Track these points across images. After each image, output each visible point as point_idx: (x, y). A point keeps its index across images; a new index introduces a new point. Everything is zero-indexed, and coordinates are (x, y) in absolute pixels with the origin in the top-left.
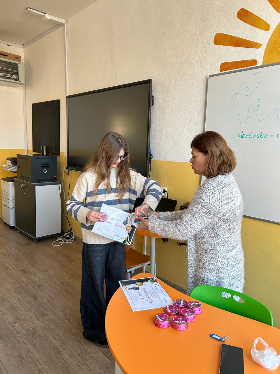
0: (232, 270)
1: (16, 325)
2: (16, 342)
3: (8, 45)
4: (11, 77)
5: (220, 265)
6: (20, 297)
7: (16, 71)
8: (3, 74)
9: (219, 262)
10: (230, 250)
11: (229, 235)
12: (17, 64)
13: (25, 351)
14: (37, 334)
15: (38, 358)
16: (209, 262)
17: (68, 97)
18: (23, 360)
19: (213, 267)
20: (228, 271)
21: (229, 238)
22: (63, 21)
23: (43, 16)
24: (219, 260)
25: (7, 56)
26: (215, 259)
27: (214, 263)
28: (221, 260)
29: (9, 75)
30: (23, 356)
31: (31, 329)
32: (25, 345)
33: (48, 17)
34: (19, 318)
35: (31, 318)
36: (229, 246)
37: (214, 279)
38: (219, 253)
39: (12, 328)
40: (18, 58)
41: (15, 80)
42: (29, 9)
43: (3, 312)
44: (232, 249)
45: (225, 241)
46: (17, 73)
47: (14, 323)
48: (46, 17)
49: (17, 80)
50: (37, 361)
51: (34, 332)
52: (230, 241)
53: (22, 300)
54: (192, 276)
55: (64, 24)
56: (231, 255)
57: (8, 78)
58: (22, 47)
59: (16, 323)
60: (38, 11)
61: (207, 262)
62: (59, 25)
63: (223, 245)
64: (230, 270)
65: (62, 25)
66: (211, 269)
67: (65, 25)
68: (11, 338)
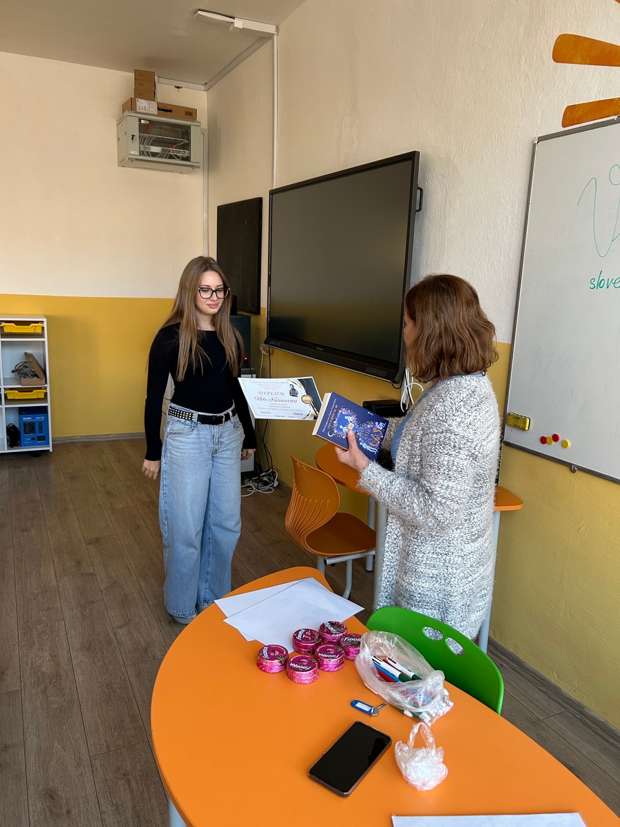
0: (470, 579)
1: (121, 632)
2: (111, 661)
3: (178, 87)
4: (178, 154)
5: (449, 568)
6: (143, 584)
7: (186, 141)
8: (163, 150)
9: (447, 561)
10: (473, 537)
11: (477, 509)
12: (188, 127)
13: (121, 678)
14: (150, 655)
15: (137, 695)
16: (428, 562)
17: (272, 193)
18: (112, 694)
19: (435, 572)
20: (463, 581)
21: (475, 514)
22: (270, 29)
23: (228, 22)
24: (448, 558)
25: (171, 111)
26: (440, 557)
27: (438, 563)
28: (452, 558)
29: (173, 151)
30: (114, 686)
31: (143, 643)
32: (123, 669)
33: (239, 23)
34: (130, 621)
35: (150, 624)
36: (472, 530)
37: (435, 594)
38: (449, 543)
39: (112, 636)
40: (190, 113)
41: (183, 159)
42: (200, 12)
43: (107, 605)
44: (476, 536)
45: (466, 520)
46: (187, 146)
47: (118, 628)
48: (235, 25)
49: (188, 159)
50: (134, 700)
51: (146, 650)
52: (476, 520)
53: (144, 589)
54: (388, 583)
55: (273, 35)
56: (473, 548)
57: (171, 157)
58: (203, 87)
59: (121, 627)
60: (219, 14)
61: (424, 562)
62: (265, 38)
63: (461, 527)
64: (467, 578)
65: (270, 36)
66: (431, 575)
67: (275, 36)
68: (105, 651)
